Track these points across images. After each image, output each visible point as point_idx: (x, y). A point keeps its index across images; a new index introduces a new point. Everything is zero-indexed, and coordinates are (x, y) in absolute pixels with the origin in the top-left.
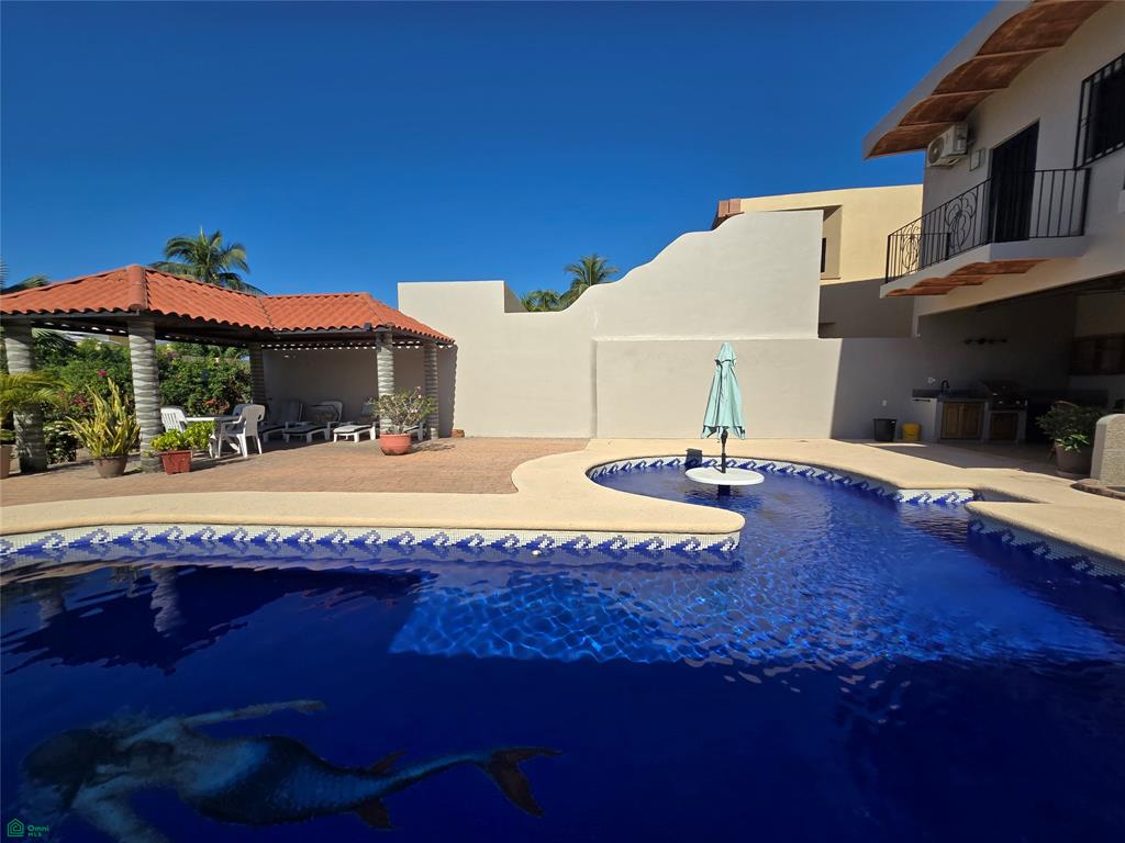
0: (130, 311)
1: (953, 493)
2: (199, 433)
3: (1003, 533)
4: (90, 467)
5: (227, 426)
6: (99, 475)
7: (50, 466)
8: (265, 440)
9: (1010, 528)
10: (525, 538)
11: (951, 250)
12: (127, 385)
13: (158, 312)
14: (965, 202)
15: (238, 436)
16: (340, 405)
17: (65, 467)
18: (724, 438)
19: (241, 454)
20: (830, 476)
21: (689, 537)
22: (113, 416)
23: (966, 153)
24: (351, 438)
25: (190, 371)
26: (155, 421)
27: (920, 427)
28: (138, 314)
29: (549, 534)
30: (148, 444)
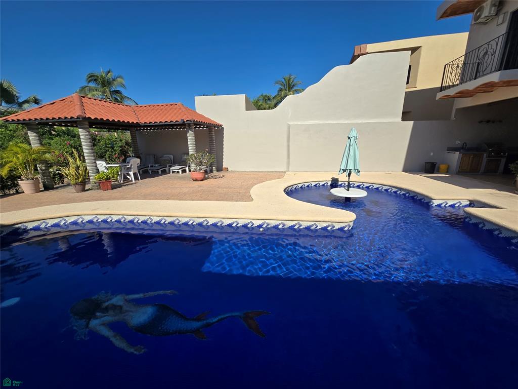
0: (78, 118)
1: (459, 202)
2: (113, 172)
3: (480, 223)
4: (70, 187)
5: (124, 168)
6: (75, 191)
7: (55, 186)
8: (141, 173)
9: (484, 221)
10: (257, 223)
11: (478, 74)
12: (79, 148)
13: (90, 118)
14: (490, 46)
15: (130, 173)
16: (172, 157)
17: (60, 187)
18: (349, 175)
19: (132, 181)
20: (400, 192)
21: (330, 223)
22: (77, 166)
23: (496, 15)
24: (178, 172)
25: (106, 142)
26: (95, 168)
27: (449, 166)
28: (81, 119)
29: (267, 221)
30: (93, 177)
